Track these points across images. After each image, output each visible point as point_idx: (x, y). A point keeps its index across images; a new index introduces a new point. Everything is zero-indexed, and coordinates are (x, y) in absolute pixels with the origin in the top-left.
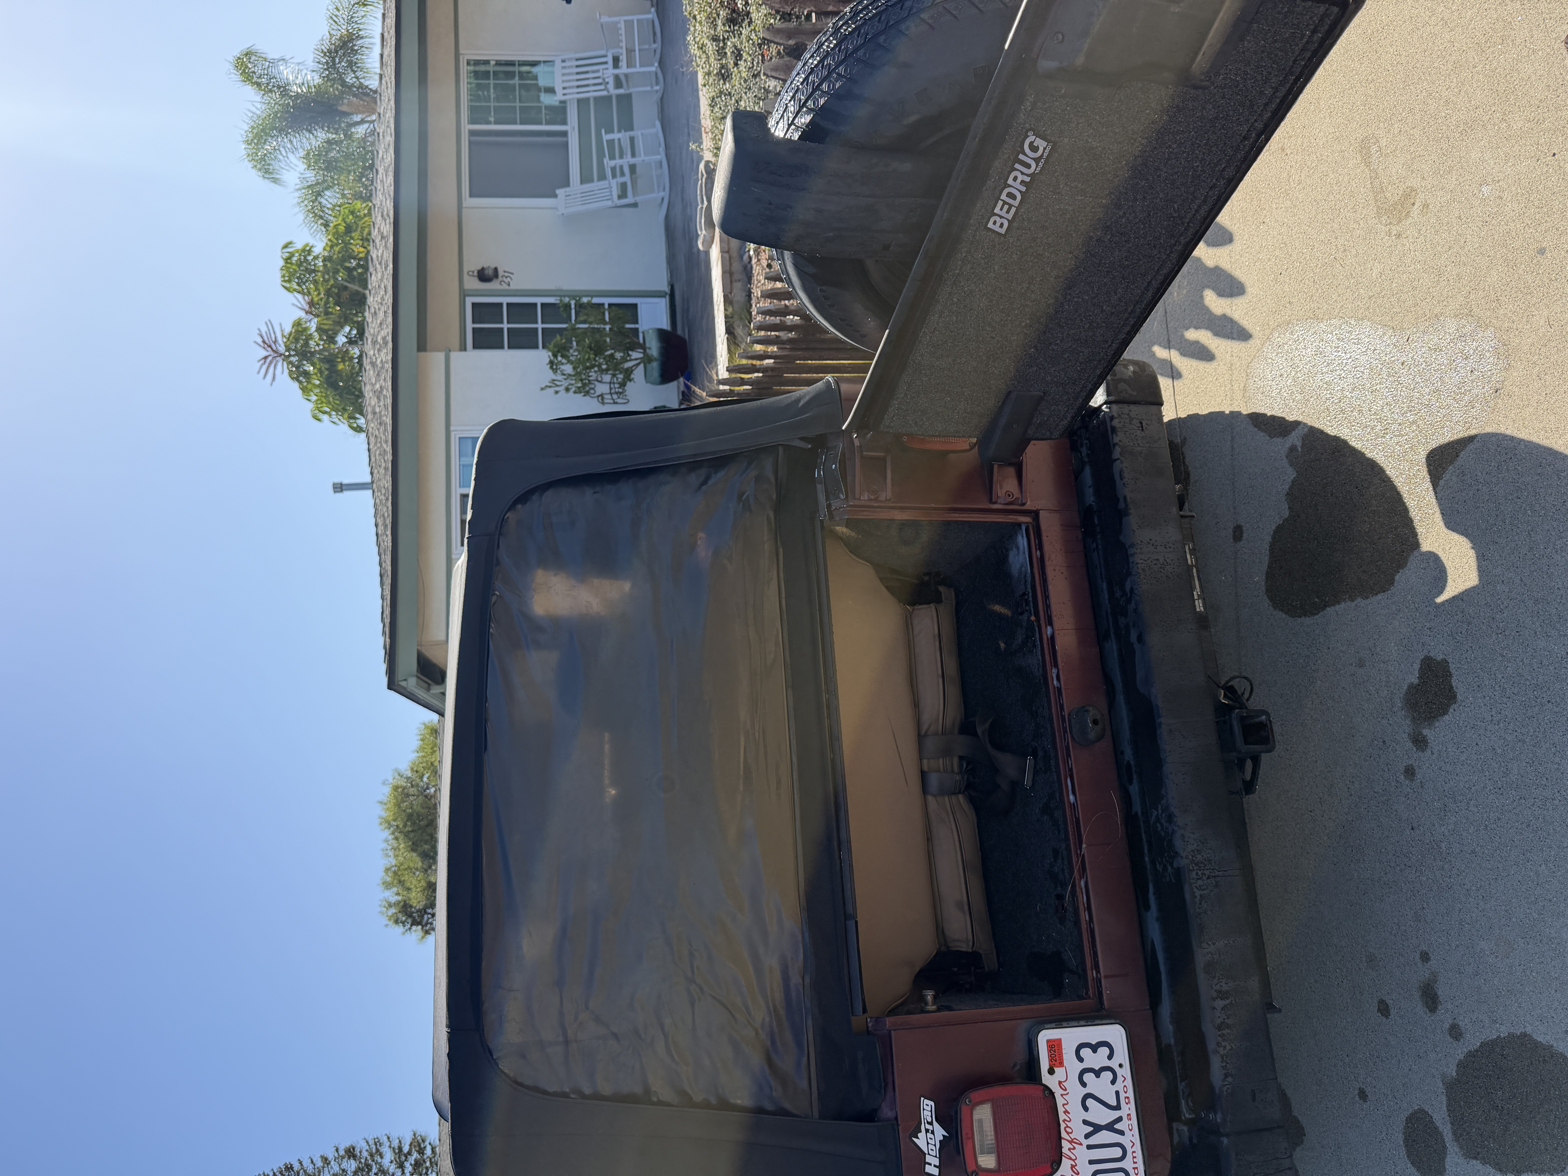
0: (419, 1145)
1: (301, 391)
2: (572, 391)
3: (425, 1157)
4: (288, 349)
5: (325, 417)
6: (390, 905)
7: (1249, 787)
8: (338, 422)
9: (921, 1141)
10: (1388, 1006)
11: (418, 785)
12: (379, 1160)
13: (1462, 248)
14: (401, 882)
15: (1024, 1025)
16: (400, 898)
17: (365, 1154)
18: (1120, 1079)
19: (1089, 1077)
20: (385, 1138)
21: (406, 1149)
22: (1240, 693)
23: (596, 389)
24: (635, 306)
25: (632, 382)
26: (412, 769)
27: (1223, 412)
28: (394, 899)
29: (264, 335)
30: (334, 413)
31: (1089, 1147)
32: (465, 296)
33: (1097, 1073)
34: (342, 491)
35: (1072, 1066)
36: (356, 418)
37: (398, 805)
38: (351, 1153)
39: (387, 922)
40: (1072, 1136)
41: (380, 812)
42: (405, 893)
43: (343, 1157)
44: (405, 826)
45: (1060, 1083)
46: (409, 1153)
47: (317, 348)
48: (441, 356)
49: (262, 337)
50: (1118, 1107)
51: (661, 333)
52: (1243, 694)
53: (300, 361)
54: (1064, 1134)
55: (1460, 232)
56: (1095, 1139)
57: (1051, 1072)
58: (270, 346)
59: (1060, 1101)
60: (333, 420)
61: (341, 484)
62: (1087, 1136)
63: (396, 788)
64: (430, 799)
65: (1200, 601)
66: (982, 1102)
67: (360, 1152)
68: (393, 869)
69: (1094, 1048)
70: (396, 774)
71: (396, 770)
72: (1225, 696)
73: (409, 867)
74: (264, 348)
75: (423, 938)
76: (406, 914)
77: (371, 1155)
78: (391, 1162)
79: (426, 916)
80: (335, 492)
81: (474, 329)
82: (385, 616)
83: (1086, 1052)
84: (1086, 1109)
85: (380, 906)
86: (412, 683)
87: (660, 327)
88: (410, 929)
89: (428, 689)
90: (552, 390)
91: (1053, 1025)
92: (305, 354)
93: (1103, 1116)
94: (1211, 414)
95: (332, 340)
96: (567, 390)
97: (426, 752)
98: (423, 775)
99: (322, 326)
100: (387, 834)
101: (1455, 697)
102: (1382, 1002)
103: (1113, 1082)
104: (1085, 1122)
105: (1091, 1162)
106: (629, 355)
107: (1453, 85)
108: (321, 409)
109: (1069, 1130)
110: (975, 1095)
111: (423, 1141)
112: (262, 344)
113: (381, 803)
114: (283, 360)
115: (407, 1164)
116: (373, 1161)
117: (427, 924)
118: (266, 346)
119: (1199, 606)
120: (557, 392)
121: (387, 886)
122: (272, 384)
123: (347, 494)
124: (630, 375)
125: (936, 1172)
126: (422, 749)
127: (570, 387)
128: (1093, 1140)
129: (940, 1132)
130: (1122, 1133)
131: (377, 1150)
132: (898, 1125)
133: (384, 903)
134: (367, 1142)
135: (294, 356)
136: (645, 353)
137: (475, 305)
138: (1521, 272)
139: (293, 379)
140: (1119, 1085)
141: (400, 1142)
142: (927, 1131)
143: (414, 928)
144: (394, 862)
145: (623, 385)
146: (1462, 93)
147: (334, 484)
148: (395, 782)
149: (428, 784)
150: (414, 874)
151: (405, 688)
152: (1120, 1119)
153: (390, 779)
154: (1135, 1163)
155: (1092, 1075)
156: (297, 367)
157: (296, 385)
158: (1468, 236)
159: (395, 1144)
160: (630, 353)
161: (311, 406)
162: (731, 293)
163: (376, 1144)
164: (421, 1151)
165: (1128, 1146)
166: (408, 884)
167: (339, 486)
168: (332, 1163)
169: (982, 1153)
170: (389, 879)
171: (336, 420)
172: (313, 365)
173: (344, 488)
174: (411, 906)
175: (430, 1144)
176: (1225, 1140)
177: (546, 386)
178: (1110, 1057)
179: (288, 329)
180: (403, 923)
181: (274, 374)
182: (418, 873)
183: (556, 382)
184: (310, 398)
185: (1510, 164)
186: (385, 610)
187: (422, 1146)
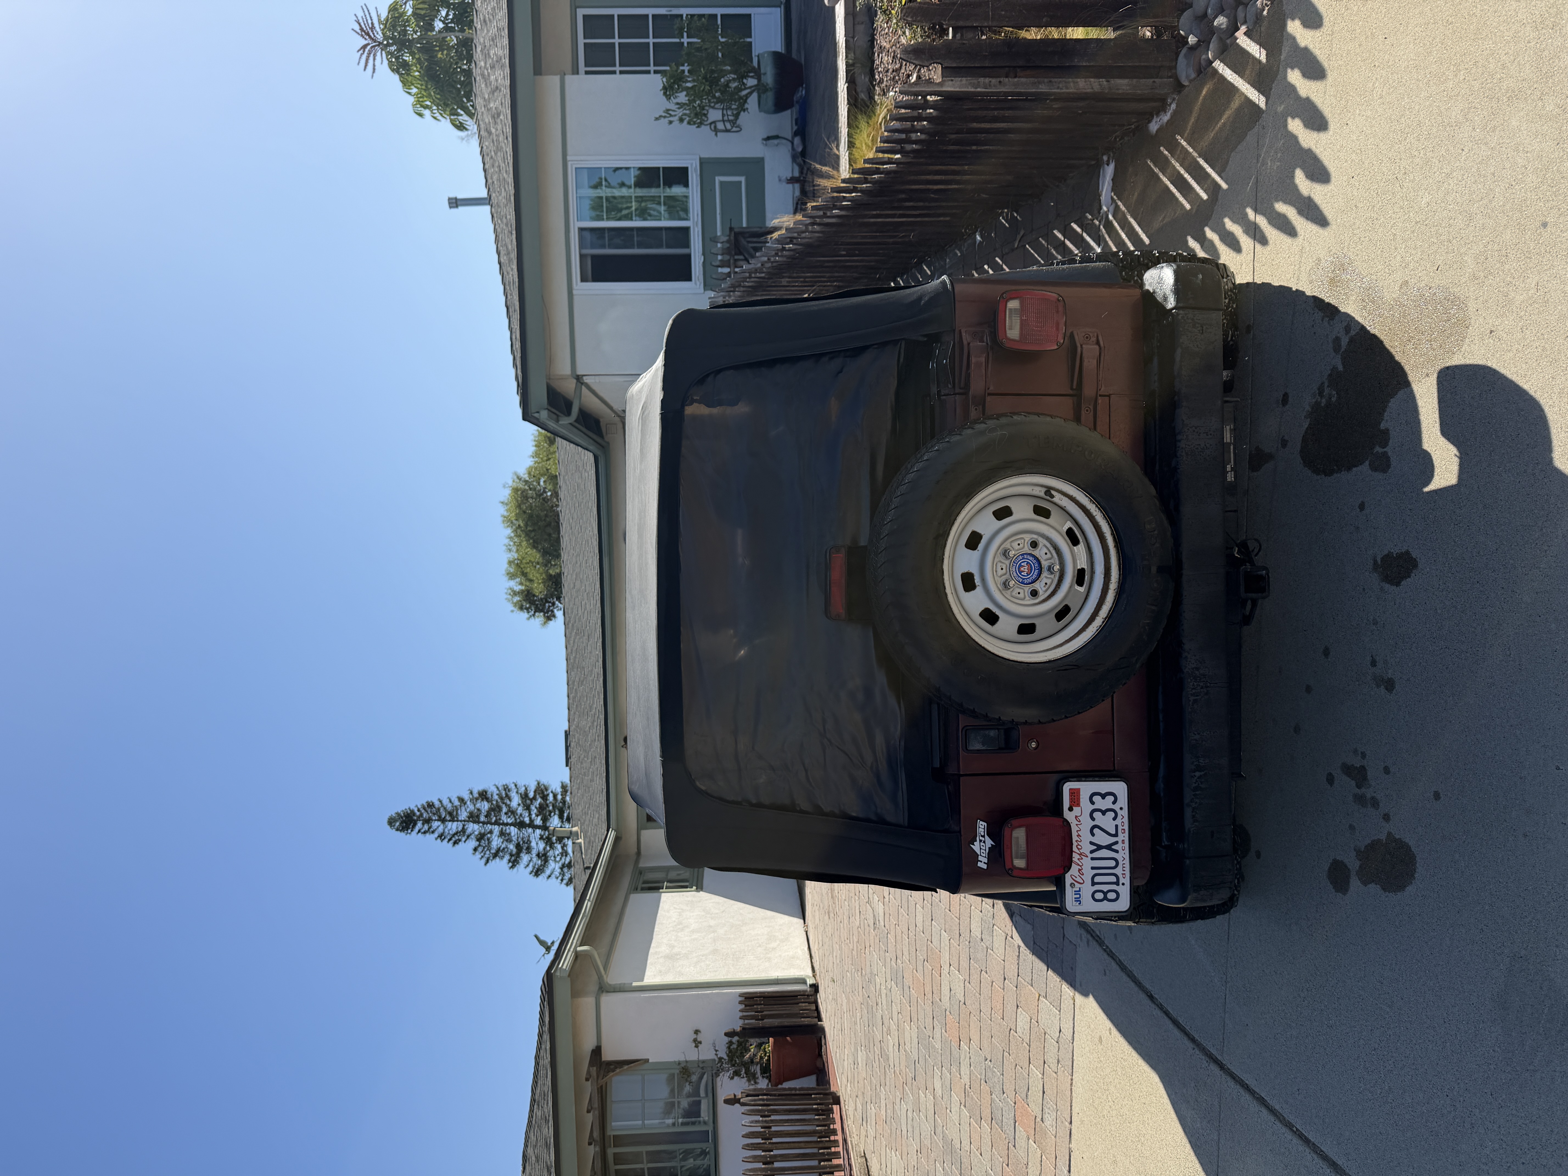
0: (543, 792)
1: (400, 84)
2: (685, 122)
3: (548, 802)
4: (386, 37)
5: (427, 112)
6: (515, 593)
7: (1247, 620)
8: (440, 117)
9: (976, 847)
10: (1334, 778)
11: (535, 489)
12: (508, 802)
13: (1490, 201)
14: (524, 574)
15: (1056, 777)
16: (523, 588)
17: (496, 797)
18: (1119, 817)
19: (1097, 815)
20: (513, 786)
21: (531, 795)
22: (1251, 549)
23: (709, 116)
24: (749, 16)
25: (746, 112)
26: (529, 474)
27: (1291, 288)
28: (518, 588)
29: (361, 21)
30: (435, 108)
31: (1092, 859)
32: (576, 8)
33: (1104, 812)
34: (457, 207)
35: (1086, 806)
36: (458, 115)
37: (519, 506)
38: (483, 795)
39: (513, 608)
40: (1081, 851)
41: (502, 510)
42: (528, 584)
43: (477, 799)
44: (526, 525)
45: (1076, 817)
46: (534, 798)
47: (415, 36)
48: (557, 79)
49: (359, 24)
50: (1116, 835)
51: (776, 55)
52: (1253, 551)
53: (399, 50)
54: (1075, 849)
55: (1492, 187)
56: (1097, 854)
57: (1071, 809)
58: (368, 34)
59: (1074, 829)
60: (435, 115)
61: (456, 199)
62: (1092, 852)
63: (516, 490)
64: (547, 502)
65: (1233, 473)
66: (1020, 826)
67: (492, 795)
68: (516, 562)
69: (1103, 796)
70: (515, 477)
71: (515, 473)
72: (1239, 552)
73: (530, 561)
74: (362, 35)
75: (545, 623)
76: (530, 603)
77: (502, 798)
78: (519, 805)
79: (547, 605)
80: (450, 207)
81: (585, 44)
82: (514, 348)
83: (1096, 799)
84: (1093, 834)
85: (506, 593)
86: (544, 415)
87: (773, 50)
88: (534, 615)
89: (557, 421)
90: (667, 120)
91: (1075, 779)
92: (403, 43)
93: (1105, 840)
94: (1281, 286)
95: (430, 27)
96: (681, 120)
97: (542, 459)
98: (539, 479)
99: (418, 11)
100: (509, 531)
101: (1417, 566)
102: (1330, 774)
103: (1114, 819)
104: (1091, 843)
105: (1093, 868)
106: (744, 83)
107: (1511, 52)
108: (423, 104)
109: (1079, 847)
110: (1015, 822)
111: (547, 790)
112: (359, 31)
113: (502, 503)
114: (382, 50)
115: (533, 807)
116: (503, 803)
117: (547, 612)
118: (363, 33)
119: (1230, 477)
120: (671, 122)
121: (512, 576)
122: (372, 76)
123: (462, 209)
124: (744, 105)
125: (985, 867)
126: (536, 455)
127: (684, 117)
128: (1095, 855)
129: (989, 842)
130: (1117, 851)
131: (507, 795)
132: (961, 836)
133: (510, 591)
134: (498, 788)
135: (392, 45)
136: (759, 80)
137: (584, 16)
138: (1527, 237)
139: (393, 70)
140: (1118, 821)
141: (526, 789)
142: (980, 841)
143: (537, 614)
144: (516, 556)
145: (737, 116)
146: (1516, 61)
147: (449, 199)
148: (515, 485)
149: (545, 488)
150: (535, 567)
151: (537, 419)
152: (1116, 843)
153: (510, 483)
154: (1124, 871)
155: (1100, 813)
156: (397, 58)
157: (396, 77)
158: (1497, 194)
159: (522, 790)
160: (745, 81)
161: (411, 100)
162: (853, 37)
163: (505, 790)
164: (545, 797)
165: (1120, 860)
166: (531, 576)
167: (454, 201)
168: (468, 803)
169: (1017, 858)
170: (512, 570)
171: (437, 115)
172: (412, 54)
173: (459, 203)
174: (534, 596)
175: (552, 792)
176: (1188, 862)
177: (661, 116)
178: (1114, 803)
179: (384, 14)
180: (527, 609)
181: (374, 65)
182: (538, 566)
183: (671, 112)
184: (410, 91)
185: (1538, 140)
186: (514, 343)
187: (545, 793)
